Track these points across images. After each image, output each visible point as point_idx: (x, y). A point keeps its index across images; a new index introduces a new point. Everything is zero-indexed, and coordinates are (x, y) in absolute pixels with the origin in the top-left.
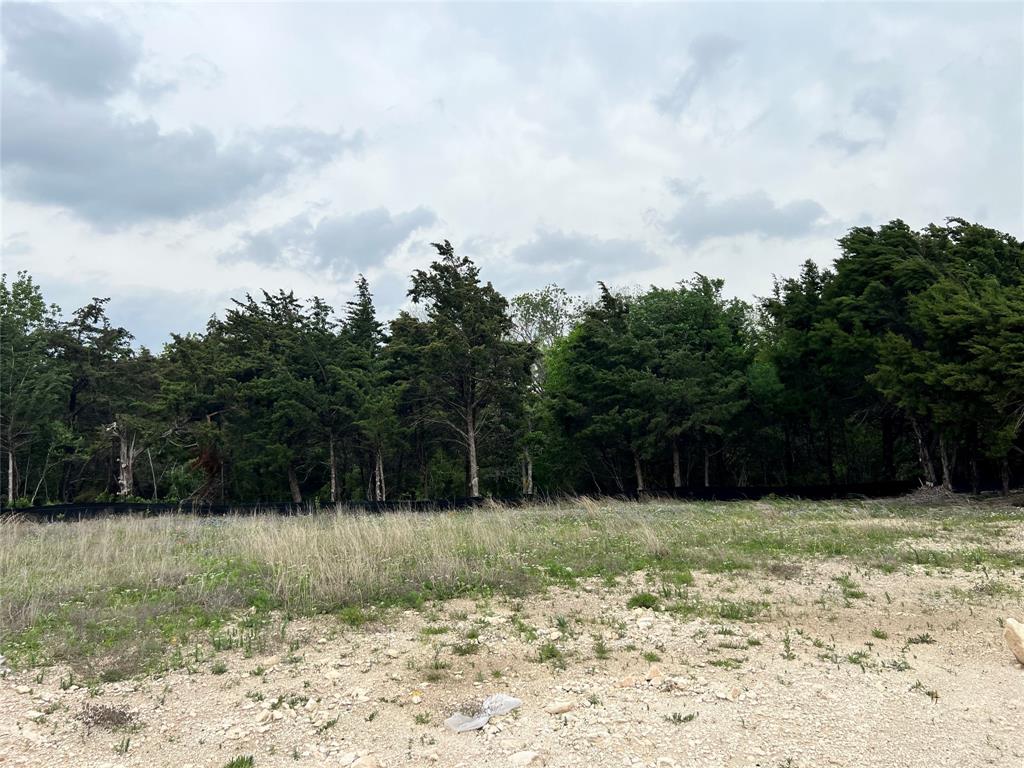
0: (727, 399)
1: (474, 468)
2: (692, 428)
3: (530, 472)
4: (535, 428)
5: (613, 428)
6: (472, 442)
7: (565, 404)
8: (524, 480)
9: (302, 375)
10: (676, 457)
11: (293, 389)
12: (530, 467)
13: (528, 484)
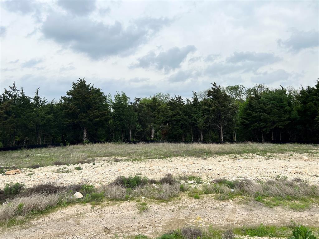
0: (285, 120)
1: (222, 135)
2: (276, 127)
3: (235, 136)
4: (237, 126)
5: (256, 127)
6: (222, 129)
7: (244, 121)
8: (234, 138)
9: (186, 115)
10: (272, 133)
11: (184, 118)
12: (235, 135)
13: (235, 138)
